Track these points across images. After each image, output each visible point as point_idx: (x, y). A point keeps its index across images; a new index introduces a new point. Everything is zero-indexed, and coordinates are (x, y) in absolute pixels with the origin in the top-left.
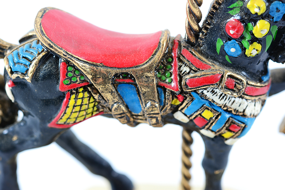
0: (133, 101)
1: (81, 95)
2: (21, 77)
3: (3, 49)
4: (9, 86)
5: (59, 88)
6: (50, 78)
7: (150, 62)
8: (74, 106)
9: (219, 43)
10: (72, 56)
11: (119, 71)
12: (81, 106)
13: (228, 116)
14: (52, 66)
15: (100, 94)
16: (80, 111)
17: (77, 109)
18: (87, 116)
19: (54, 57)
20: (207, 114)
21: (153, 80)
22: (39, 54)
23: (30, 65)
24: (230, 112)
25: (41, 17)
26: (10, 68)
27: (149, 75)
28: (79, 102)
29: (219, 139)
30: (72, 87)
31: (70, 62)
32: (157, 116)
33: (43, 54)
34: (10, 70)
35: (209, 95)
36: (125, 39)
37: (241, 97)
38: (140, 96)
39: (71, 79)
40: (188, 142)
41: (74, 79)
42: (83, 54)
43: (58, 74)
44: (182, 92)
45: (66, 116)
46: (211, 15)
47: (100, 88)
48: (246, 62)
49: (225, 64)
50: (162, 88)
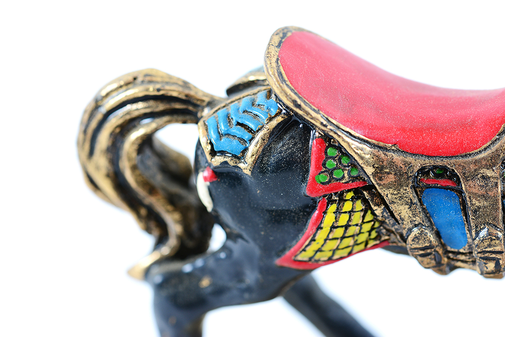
0: (451, 224)
1: (348, 206)
2: (232, 163)
3: (195, 106)
4: (205, 179)
5: (305, 190)
6: (290, 169)
7: (494, 148)
8: (333, 227)
10: (338, 128)
11: (429, 162)
12: (347, 227)
14: (295, 144)
15: (387, 207)
16: (343, 238)
17: (339, 232)
18: (357, 248)
19: (301, 126)
21: (496, 184)
22: (271, 119)
23: (250, 141)
25: (279, 46)
26: (211, 143)
27: (489, 173)
28: (344, 219)
30: (332, 189)
31: (333, 138)
32: (498, 256)
33: (279, 119)
34: (209, 147)
38: (466, 215)
39: (331, 174)
41: (337, 174)
42: (358, 125)
43: (307, 161)
45: (315, 246)
47: (388, 194)
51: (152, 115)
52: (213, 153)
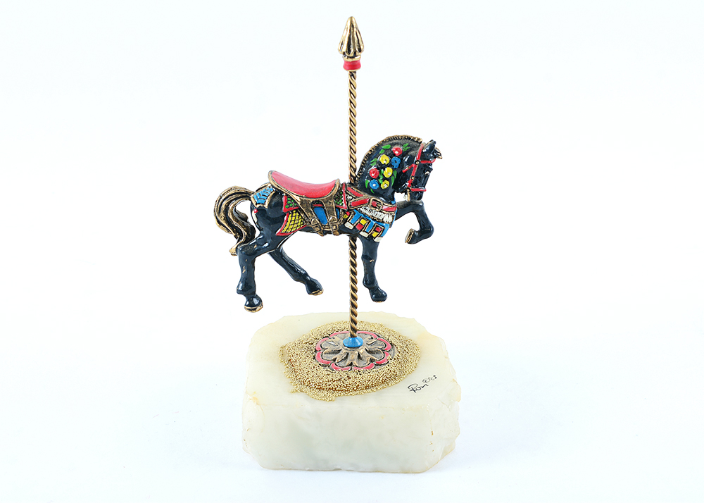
1: (294, 215)
2: (262, 206)
3: (249, 194)
4: (255, 212)
5: (282, 211)
6: (278, 205)
7: (331, 194)
8: (291, 221)
9: (367, 181)
10: (290, 192)
11: (314, 200)
12: (294, 221)
13: (374, 223)
14: (279, 198)
15: (305, 214)
16: (294, 224)
18: (298, 228)
19: (280, 193)
20: (363, 222)
21: (333, 204)
22: (271, 193)
23: (267, 199)
24: (375, 220)
26: (256, 202)
27: (330, 201)
28: (294, 218)
29: (371, 237)
30: (290, 209)
31: (289, 195)
32: (336, 224)
33: (274, 192)
35: (363, 211)
36: (315, 185)
37: (380, 211)
38: (326, 213)
39: (289, 205)
40: (353, 248)
41: (291, 205)
42: (295, 191)
43: (282, 202)
44: (349, 210)
45: (286, 228)
46: (362, 167)
47: (304, 210)
48: (381, 193)
49: (370, 193)
50: (338, 209)
51: (236, 199)
52: (256, 204)
